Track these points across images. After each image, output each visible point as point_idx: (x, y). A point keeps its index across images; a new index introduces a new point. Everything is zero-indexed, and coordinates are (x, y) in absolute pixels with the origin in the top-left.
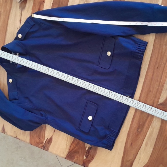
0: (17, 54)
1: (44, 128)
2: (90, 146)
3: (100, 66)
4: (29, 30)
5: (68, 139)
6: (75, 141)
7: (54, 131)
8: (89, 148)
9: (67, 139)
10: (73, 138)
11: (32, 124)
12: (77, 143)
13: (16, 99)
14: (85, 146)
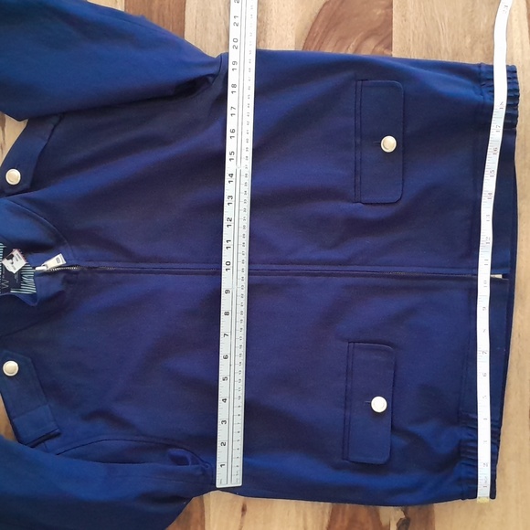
0: (16, 253)
1: (196, 515)
2: (403, 517)
3: (365, 199)
4: (44, 144)
5: (305, 519)
6: (340, 517)
7: (244, 510)
8: (403, 524)
9: (301, 521)
10: (327, 506)
11: (153, 508)
12: (346, 523)
13: (50, 436)
14: (384, 521)
